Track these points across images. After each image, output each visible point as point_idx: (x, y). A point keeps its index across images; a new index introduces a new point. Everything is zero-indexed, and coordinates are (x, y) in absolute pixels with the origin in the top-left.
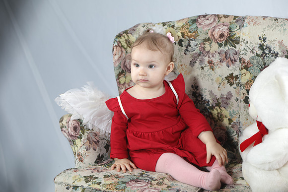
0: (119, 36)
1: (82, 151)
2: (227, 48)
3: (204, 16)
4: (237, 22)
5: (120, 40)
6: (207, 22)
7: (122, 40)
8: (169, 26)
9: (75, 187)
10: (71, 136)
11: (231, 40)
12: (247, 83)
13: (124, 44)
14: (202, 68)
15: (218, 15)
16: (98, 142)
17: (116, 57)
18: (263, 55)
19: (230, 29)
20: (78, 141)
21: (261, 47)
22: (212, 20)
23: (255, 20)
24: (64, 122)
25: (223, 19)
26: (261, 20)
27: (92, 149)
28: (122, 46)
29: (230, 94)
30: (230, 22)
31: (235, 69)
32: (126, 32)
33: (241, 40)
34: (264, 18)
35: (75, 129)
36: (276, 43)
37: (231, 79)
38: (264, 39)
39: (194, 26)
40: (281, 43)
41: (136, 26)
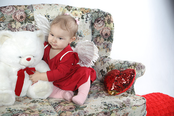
2: (26, 24)
3: (5, 7)
11: (28, 19)
19: (25, 13)
30: (24, 9)
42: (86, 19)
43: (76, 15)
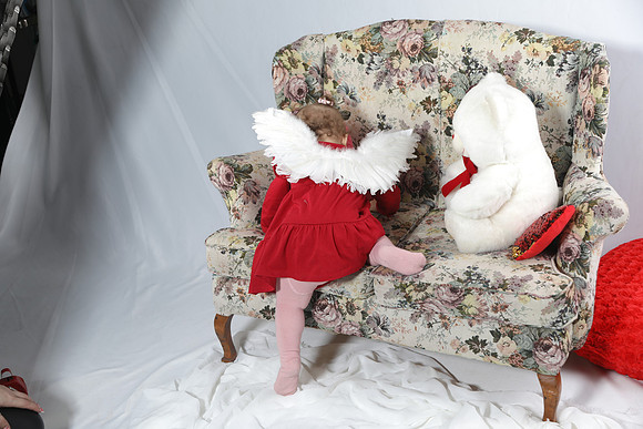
0: (280, 53)
1: (239, 205)
2: (421, 63)
3: (391, 22)
4: (433, 28)
5: (282, 58)
6: (395, 30)
7: (284, 58)
8: (345, 37)
9: (233, 251)
10: (224, 186)
11: (427, 53)
12: (449, 109)
13: (287, 63)
14: (390, 91)
15: (408, 21)
16: (259, 192)
17: (278, 81)
18: (468, 72)
19: (424, 38)
20: (232, 192)
21: (465, 60)
22: (401, 28)
23: (456, 26)
24: (213, 169)
25: (415, 26)
26: (465, 25)
27: (250, 202)
28: (285, 66)
29: (426, 123)
30: (424, 29)
31: (433, 91)
32: (288, 47)
33: (439, 52)
34: (468, 22)
35: (228, 176)
36: (485, 54)
37: (428, 104)
38: (469, 50)
39: (378, 36)
40: (490, 54)
41: (302, 39)
42: (561, 66)
43: (536, 54)
